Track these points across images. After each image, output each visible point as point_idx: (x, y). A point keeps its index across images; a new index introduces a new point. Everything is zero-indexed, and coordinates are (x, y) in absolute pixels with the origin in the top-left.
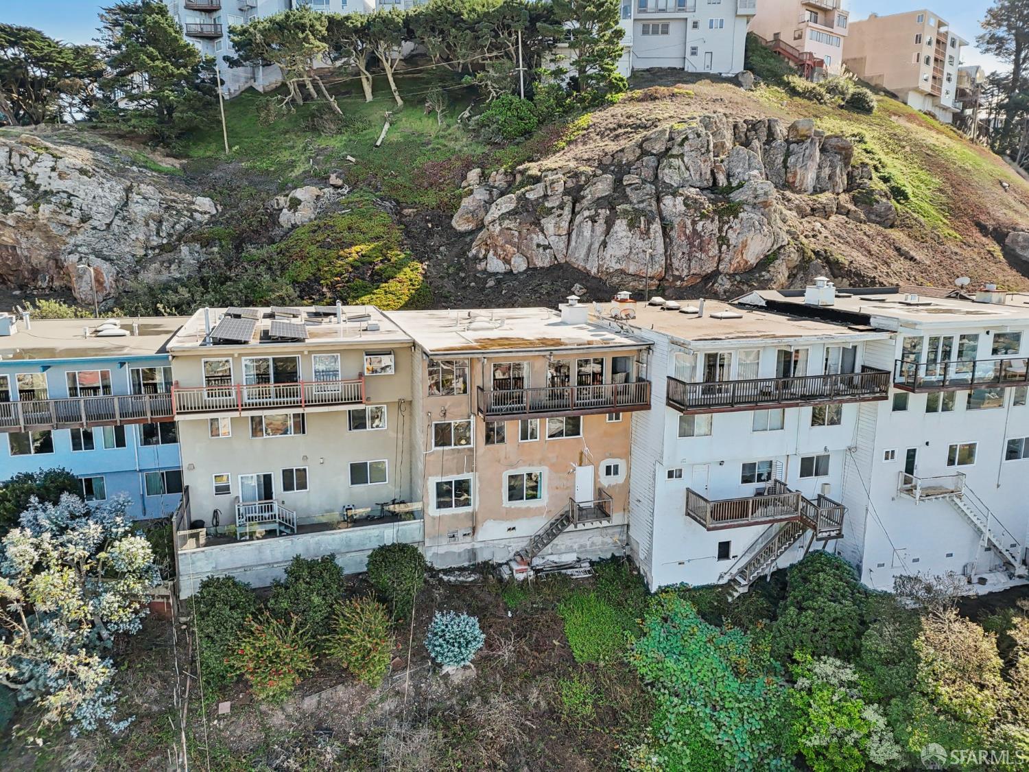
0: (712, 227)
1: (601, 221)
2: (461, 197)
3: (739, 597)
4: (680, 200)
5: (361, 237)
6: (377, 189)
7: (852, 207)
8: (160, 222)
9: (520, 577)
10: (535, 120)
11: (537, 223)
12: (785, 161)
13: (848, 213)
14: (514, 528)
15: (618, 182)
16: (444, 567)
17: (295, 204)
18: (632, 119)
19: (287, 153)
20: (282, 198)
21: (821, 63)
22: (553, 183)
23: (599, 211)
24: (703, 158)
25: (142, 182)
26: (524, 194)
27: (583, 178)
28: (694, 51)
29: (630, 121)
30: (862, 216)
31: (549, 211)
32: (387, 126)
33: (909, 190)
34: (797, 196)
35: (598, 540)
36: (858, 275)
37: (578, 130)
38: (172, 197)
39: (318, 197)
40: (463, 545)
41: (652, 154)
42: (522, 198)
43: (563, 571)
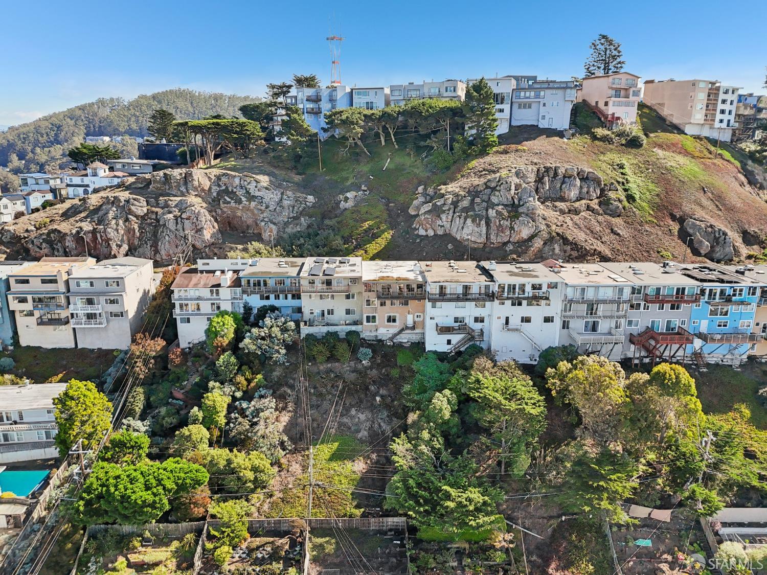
0: (507, 223)
1: (463, 218)
2: (414, 199)
3: (452, 356)
4: (494, 211)
5: (370, 217)
6: (380, 193)
7: (597, 207)
8: (293, 207)
9: (388, 343)
10: (452, 161)
11: (439, 216)
12: (561, 186)
13: (593, 210)
14: (389, 330)
15: (473, 200)
17: (346, 199)
18: (491, 166)
19: (345, 172)
20: (342, 196)
21: (618, 118)
22: (448, 198)
23: (463, 213)
24: (508, 193)
25: (287, 189)
26: (436, 203)
27: (460, 197)
28: (544, 117)
29: (489, 167)
30: (601, 212)
31: (444, 212)
32: (389, 160)
33: (637, 197)
34: (562, 204)
35: (413, 336)
36: (576, 244)
37: (468, 169)
38: (299, 196)
39: (356, 196)
40: (374, 334)
41: (490, 188)
42: (435, 205)
43: (402, 344)
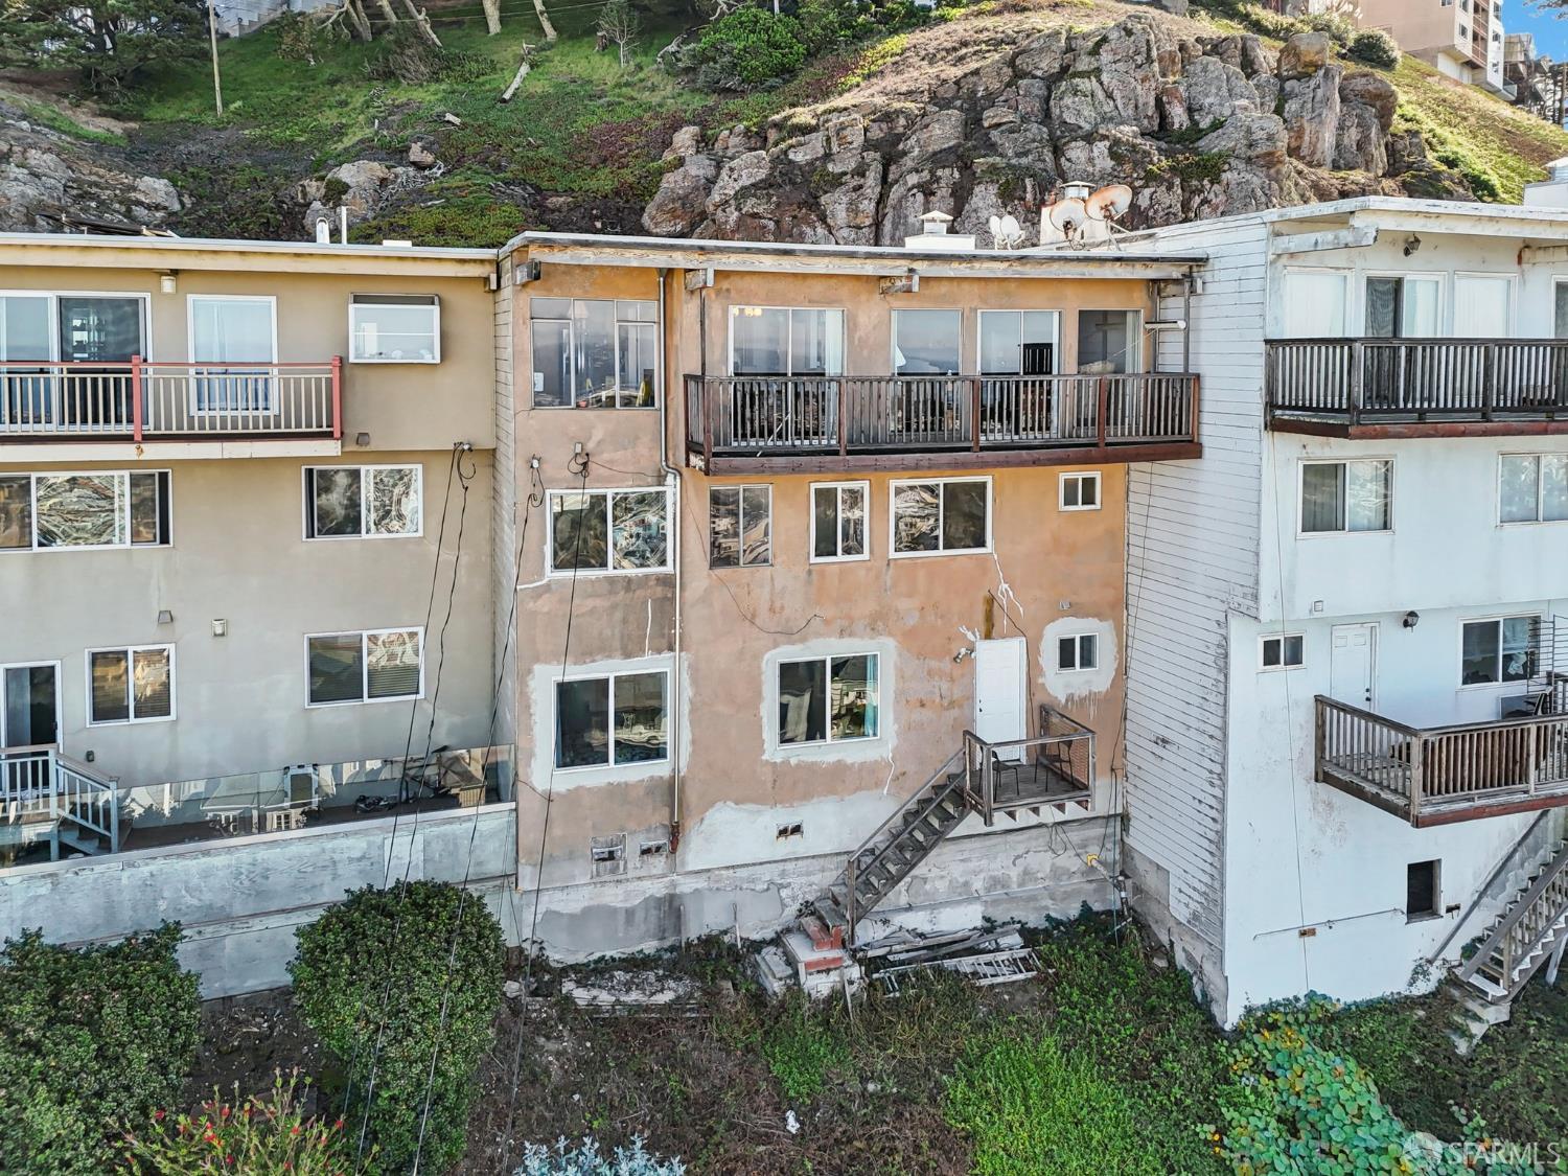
0: (1169, 199)
1: (943, 191)
2: (661, 172)
3: (1485, 1037)
4: (1101, 147)
6: (499, 168)
9: (819, 985)
10: (801, 48)
11: (812, 204)
12: (1279, 109)
14: (797, 829)
15: (972, 122)
16: (581, 958)
17: (336, 192)
18: (986, 34)
19: (332, 114)
20: (314, 183)
22: (842, 127)
23: (939, 173)
24: (1140, 74)
25: (34, 146)
26: (785, 153)
27: (902, 121)
29: (984, 36)
31: (836, 181)
32: (524, 69)
33: (1495, 181)
34: (1310, 170)
35: (1042, 862)
37: (883, 57)
38: (94, 178)
39: (383, 182)
40: (645, 883)
41: (1034, 77)
42: (781, 160)
43: (949, 963)
